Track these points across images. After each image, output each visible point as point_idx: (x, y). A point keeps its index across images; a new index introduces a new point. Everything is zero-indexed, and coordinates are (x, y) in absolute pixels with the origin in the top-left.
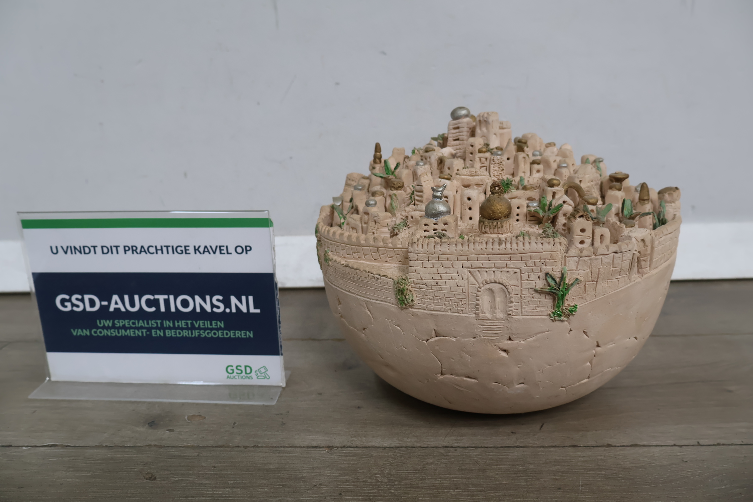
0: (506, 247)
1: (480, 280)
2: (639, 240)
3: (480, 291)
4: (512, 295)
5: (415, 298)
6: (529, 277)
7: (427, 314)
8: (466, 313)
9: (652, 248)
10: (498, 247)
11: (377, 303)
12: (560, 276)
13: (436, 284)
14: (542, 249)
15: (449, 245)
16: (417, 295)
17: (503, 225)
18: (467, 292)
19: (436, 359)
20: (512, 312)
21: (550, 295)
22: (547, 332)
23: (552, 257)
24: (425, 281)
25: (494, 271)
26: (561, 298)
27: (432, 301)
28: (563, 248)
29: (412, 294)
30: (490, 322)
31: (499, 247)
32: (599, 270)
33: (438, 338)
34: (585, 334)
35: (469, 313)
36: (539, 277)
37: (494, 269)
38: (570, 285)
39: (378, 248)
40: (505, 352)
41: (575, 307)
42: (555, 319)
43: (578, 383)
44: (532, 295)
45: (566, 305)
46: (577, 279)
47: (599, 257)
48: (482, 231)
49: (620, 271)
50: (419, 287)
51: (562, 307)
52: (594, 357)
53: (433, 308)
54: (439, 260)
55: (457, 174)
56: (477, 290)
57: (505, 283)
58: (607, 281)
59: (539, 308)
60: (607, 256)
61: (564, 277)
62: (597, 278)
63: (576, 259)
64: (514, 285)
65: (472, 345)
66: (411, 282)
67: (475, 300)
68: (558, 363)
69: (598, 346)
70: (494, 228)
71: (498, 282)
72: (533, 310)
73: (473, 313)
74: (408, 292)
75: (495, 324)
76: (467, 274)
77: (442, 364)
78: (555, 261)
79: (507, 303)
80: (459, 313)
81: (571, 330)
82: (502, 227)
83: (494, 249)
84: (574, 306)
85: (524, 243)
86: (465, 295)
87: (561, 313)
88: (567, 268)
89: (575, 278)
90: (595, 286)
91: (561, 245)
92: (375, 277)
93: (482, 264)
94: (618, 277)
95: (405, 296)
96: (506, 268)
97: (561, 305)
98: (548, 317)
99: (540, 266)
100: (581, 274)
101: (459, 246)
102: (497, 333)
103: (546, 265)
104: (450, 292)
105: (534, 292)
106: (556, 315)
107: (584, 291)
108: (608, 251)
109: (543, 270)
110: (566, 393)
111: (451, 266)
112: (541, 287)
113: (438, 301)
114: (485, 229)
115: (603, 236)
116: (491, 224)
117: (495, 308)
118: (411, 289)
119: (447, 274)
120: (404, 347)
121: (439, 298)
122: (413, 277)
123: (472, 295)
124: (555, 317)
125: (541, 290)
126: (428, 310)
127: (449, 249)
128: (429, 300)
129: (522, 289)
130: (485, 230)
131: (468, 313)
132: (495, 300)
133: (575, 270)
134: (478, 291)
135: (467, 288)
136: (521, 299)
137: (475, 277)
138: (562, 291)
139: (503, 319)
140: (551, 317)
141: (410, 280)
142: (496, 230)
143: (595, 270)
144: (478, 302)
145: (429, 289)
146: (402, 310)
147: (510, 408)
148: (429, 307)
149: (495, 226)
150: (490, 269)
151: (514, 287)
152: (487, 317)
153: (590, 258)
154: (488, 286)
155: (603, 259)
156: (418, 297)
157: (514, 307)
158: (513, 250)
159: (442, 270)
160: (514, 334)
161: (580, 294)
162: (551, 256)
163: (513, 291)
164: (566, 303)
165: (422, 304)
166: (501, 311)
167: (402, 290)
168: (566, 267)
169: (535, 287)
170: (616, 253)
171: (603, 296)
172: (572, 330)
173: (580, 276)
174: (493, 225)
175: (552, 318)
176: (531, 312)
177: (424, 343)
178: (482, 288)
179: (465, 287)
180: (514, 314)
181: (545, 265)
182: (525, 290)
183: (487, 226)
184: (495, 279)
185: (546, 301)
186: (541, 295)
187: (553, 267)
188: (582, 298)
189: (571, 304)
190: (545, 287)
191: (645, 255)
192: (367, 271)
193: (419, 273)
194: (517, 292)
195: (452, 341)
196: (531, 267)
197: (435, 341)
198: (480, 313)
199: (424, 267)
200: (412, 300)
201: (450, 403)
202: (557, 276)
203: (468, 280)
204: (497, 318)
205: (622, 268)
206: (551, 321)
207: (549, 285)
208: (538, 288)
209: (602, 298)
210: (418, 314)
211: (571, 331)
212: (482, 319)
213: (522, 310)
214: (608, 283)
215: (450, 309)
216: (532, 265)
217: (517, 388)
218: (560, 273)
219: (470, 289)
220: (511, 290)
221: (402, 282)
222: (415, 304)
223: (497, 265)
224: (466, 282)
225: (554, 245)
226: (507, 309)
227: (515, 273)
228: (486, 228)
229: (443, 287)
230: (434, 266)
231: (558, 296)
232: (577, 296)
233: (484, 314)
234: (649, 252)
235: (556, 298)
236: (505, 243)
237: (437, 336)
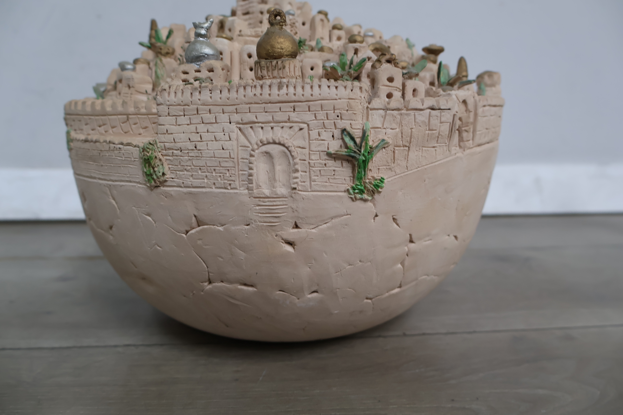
0: (287, 92)
1: (254, 139)
2: (461, 101)
3: (253, 155)
4: (297, 160)
5: (166, 170)
6: (319, 135)
7: (183, 192)
8: (235, 188)
9: (476, 115)
10: (277, 92)
11: (121, 186)
12: (361, 134)
13: (195, 149)
14: (337, 95)
15: (210, 92)
16: (170, 166)
17: (285, 65)
18: (236, 157)
19: (200, 259)
20: (298, 185)
21: (348, 161)
22: (345, 217)
23: (349, 108)
24: (179, 145)
25: (272, 127)
26: (362, 165)
27: (190, 173)
28: (364, 95)
29: (163, 165)
30: (268, 201)
31: (279, 91)
32: (412, 131)
33: (201, 227)
34: (394, 222)
35: (240, 187)
36: (333, 136)
37: (272, 124)
38: (374, 147)
39: (128, 115)
40: (291, 246)
41: (382, 180)
42: (355, 197)
43: (387, 294)
44: (324, 161)
45: (370, 177)
46: (383, 140)
47: (412, 112)
48: (259, 75)
49: (438, 137)
50: (171, 154)
51: (365, 179)
52: (406, 256)
53: (190, 183)
54: (198, 114)
55: (239, 35)
56: (250, 154)
57: (287, 143)
58: (422, 149)
59: (334, 181)
60: (421, 112)
61: (366, 135)
62: (409, 141)
63: (382, 112)
64: (300, 147)
65: (246, 235)
66: (161, 147)
67: (247, 169)
68: (360, 261)
69: (411, 241)
70: (273, 70)
71: (277, 141)
72: (325, 184)
73: (245, 188)
74: (157, 161)
75: (275, 203)
76: (236, 131)
77: (208, 266)
78: (355, 112)
79: (290, 173)
80: (226, 188)
81: (376, 214)
82: (284, 67)
83: (271, 95)
84: (380, 180)
85: (312, 87)
86: (233, 162)
87: (363, 188)
88: (370, 125)
89: (380, 138)
90: (407, 153)
91: (361, 91)
92: (117, 148)
93: (256, 118)
94: (436, 145)
95: (153, 168)
96: (289, 122)
97: (363, 176)
98: (346, 194)
99: (334, 119)
100: (388, 135)
101: (225, 92)
102: (278, 217)
103: (343, 118)
104: (213, 158)
105: (326, 157)
106: (357, 191)
107: (392, 158)
108: (423, 105)
109: (338, 126)
110: (373, 308)
111: (215, 121)
112: (336, 149)
113: (198, 173)
114: (261, 72)
115: (416, 91)
116: (269, 64)
117: (275, 180)
118: (161, 157)
119: (209, 133)
120: (158, 246)
121: (198, 168)
122: (163, 140)
123: (243, 162)
124: (356, 195)
125: (335, 152)
126: (185, 187)
127: (211, 97)
128: (185, 172)
129: (311, 152)
130: (261, 74)
131: (238, 188)
132: (274, 169)
133: (380, 128)
134: (252, 156)
135: (236, 151)
136: (310, 166)
137: (247, 135)
138: (364, 155)
139: (286, 196)
140: (350, 194)
141: (159, 145)
142: (275, 73)
143: (407, 130)
144: (251, 171)
145: (185, 155)
146: (152, 190)
147: (304, 329)
148: (186, 182)
149: (274, 66)
150: (267, 125)
151: (300, 149)
152: (264, 194)
153: (400, 112)
154: (264, 148)
155: (417, 116)
156: (171, 169)
157: (300, 179)
158: (298, 96)
159: (202, 128)
160: (301, 218)
161: (388, 163)
162: (349, 105)
163: (298, 155)
164: (370, 175)
165: (178, 178)
166: (284, 185)
167: (148, 159)
168: (369, 123)
169: (328, 149)
170: (433, 109)
171: (416, 170)
172: (378, 214)
173: (388, 136)
174: (272, 66)
175: (352, 195)
176: (323, 186)
177: (183, 236)
178: (257, 151)
179: (233, 150)
180: (300, 188)
181: (341, 119)
182: (314, 154)
183: (264, 67)
184: (274, 138)
185: (343, 171)
186: (337, 161)
187: (351, 122)
188: (391, 169)
189: (375, 175)
190: (341, 150)
191: (467, 124)
192: (108, 141)
193: (172, 134)
194: (304, 156)
195: (219, 231)
196: (322, 121)
197: (197, 232)
198: (255, 188)
199: (178, 124)
200: (164, 174)
201: (227, 326)
202: (357, 135)
203: (237, 140)
204: (277, 194)
205: (441, 133)
206: (350, 200)
207: (347, 147)
208: (332, 151)
209: (416, 171)
210: (172, 193)
211: (376, 216)
212: (258, 196)
213: (310, 184)
214: (423, 151)
215: (214, 184)
216: (323, 118)
217: (309, 298)
218: (361, 131)
219: (240, 152)
220: (296, 153)
221: (149, 147)
222: (167, 179)
223: (276, 118)
224: (235, 143)
225: (352, 90)
226: (291, 182)
227: (301, 129)
228: (263, 71)
229: (203, 151)
230: (192, 123)
231: (358, 162)
232: (384, 166)
233: (259, 190)
234: (471, 120)
235: (356, 165)
236: (287, 86)
237: (199, 226)
